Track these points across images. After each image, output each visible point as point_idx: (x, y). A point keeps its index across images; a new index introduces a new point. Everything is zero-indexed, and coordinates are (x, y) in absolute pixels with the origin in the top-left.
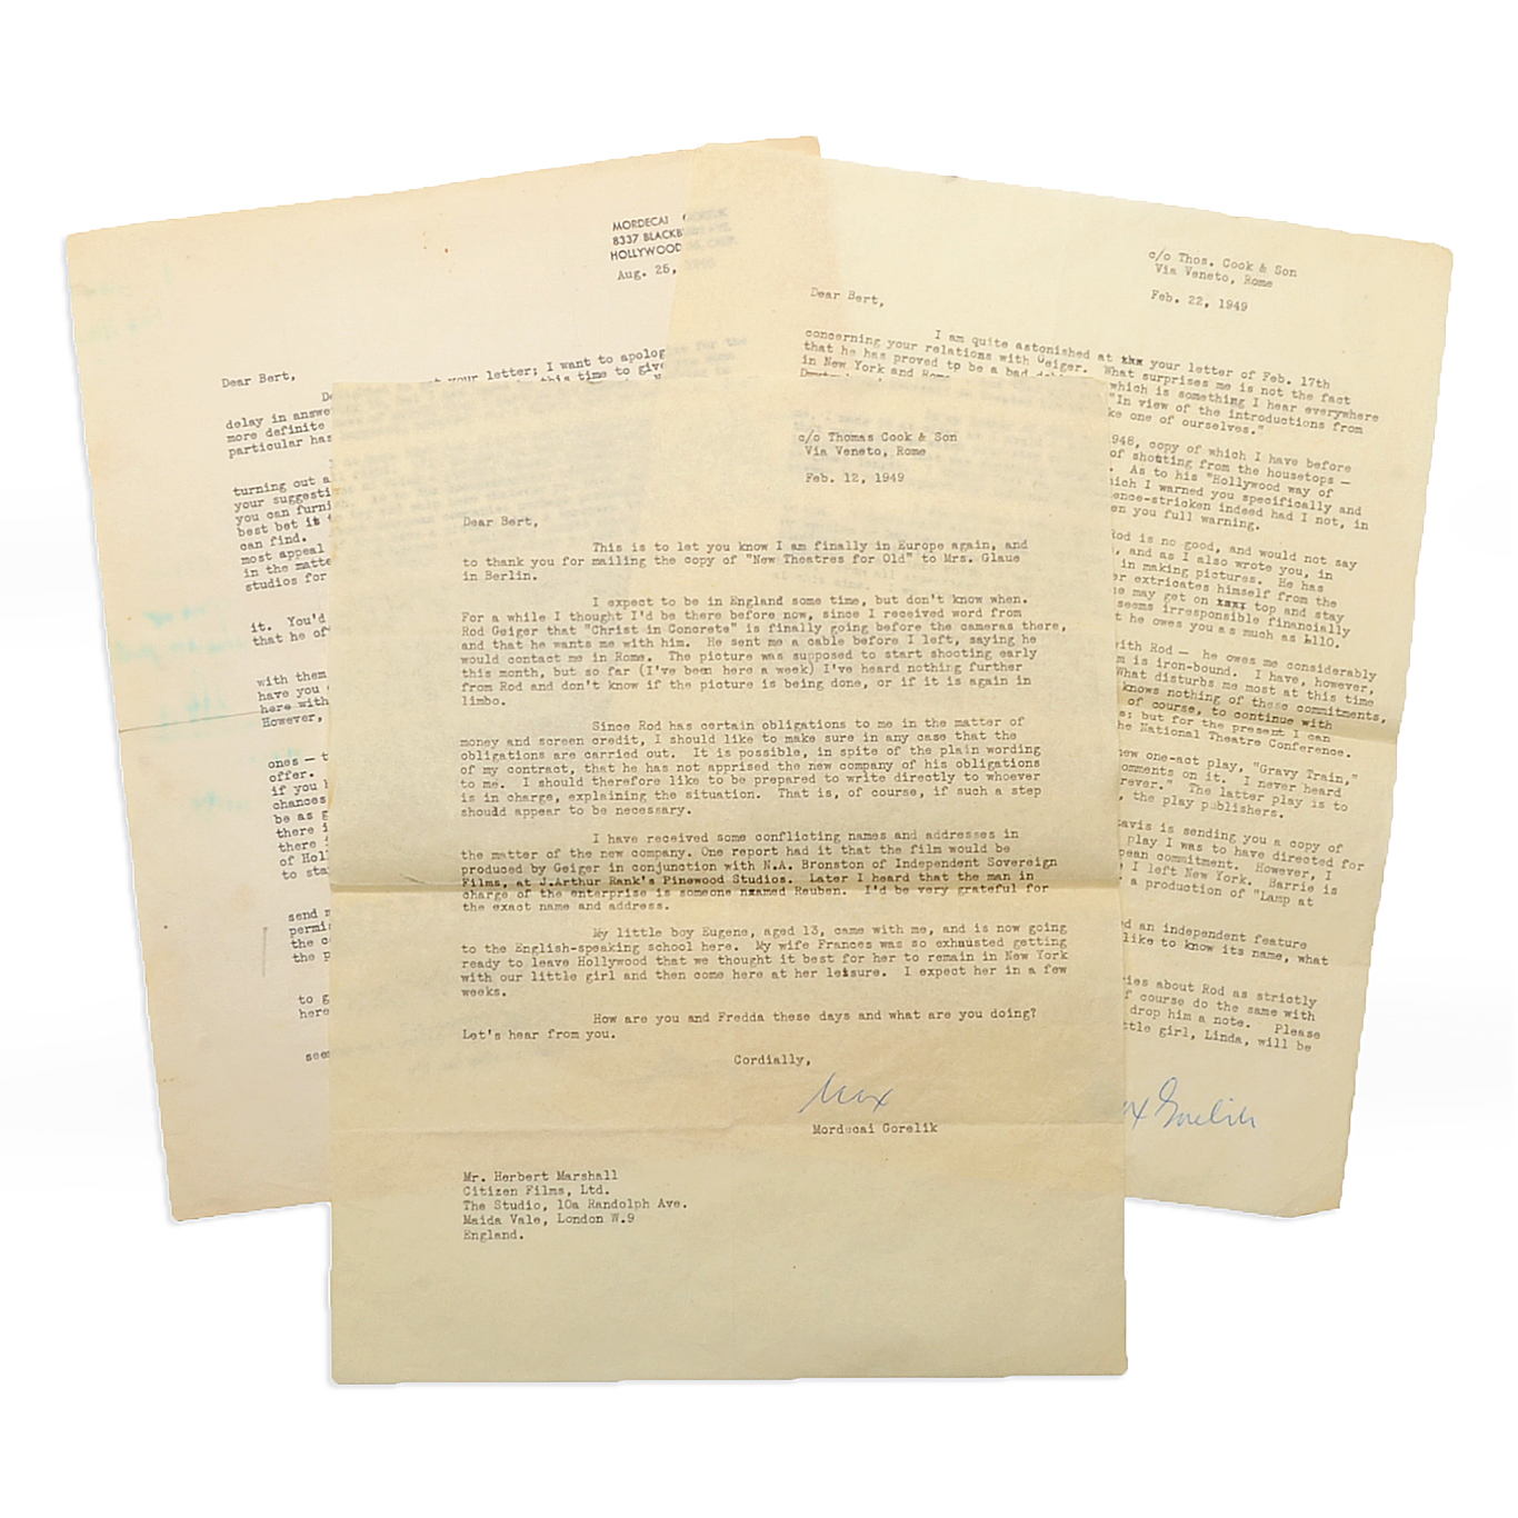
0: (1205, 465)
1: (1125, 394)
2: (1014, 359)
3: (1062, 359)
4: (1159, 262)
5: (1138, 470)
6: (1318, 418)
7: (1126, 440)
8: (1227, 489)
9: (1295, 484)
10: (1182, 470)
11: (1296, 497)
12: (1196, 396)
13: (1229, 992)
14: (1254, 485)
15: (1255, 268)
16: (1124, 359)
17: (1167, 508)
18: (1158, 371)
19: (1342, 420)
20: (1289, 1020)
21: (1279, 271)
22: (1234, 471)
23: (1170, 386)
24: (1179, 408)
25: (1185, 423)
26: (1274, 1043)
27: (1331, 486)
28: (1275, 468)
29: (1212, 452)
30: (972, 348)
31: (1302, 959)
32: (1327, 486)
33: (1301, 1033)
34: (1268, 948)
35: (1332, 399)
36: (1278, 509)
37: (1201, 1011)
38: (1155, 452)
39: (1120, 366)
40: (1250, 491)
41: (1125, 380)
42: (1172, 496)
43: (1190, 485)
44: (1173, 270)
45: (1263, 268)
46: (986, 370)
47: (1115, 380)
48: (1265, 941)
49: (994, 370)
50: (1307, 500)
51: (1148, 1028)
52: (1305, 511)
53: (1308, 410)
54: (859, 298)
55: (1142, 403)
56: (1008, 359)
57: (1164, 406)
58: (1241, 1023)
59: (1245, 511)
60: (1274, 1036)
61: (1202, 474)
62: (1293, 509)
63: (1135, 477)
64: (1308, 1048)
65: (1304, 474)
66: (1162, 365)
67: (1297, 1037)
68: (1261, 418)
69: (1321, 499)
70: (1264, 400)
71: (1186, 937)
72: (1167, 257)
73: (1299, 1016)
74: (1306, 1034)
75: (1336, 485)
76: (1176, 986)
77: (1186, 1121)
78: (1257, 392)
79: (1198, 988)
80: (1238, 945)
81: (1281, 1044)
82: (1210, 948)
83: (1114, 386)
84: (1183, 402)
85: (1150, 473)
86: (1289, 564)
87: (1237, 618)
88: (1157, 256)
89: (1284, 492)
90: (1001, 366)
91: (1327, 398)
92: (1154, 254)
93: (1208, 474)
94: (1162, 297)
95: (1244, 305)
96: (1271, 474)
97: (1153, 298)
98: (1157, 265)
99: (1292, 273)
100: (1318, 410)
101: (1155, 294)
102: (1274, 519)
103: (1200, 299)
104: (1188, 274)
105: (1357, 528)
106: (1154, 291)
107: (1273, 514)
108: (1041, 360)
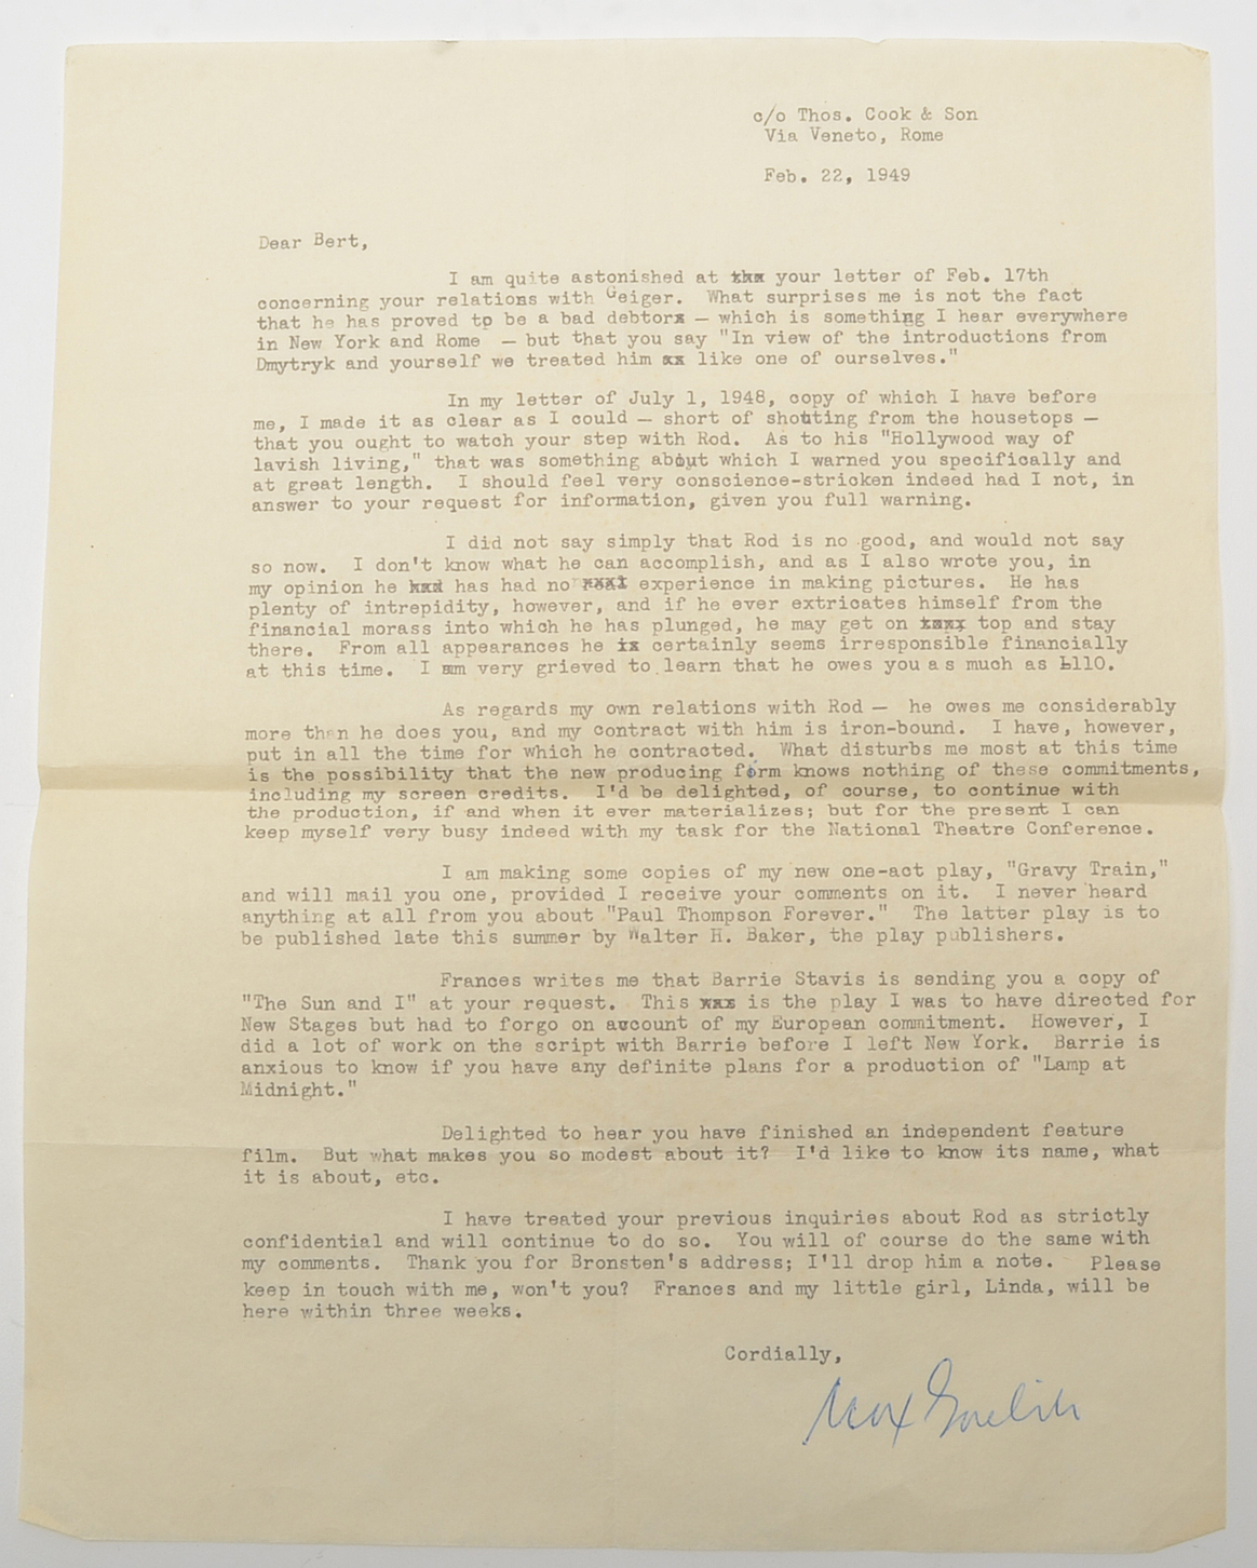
0: (878, 419)
1: (744, 328)
2: (571, 299)
3: (642, 288)
4: (770, 126)
5: (777, 440)
6: (1037, 327)
7: (754, 396)
8: (915, 450)
9: (1016, 429)
10: (844, 430)
11: (1019, 450)
12: (851, 318)
13: (1014, 1217)
14: (954, 439)
15: (916, 114)
16: (735, 276)
17: (826, 490)
18: (789, 287)
19: (1075, 326)
20: (1109, 1248)
21: (951, 115)
22: (922, 423)
23: (809, 308)
24: (827, 339)
25: (839, 359)
26: (1092, 1286)
27: (1070, 427)
28: (983, 409)
29: (885, 398)
30: (506, 291)
31: (1118, 1151)
32: (1063, 428)
33: (1132, 1265)
34: (1065, 1141)
35: (1054, 296)
36: (995, 472)
37: (975, 1252)
38: (800, 408)
39: (730, 288)
40: (950, 450)
41: (741, 308)
42: (833, 471)
43: (857, 451)
44: (792, 136)
45: (926, 114)
46: (532, 320)
47: (726, 309)
48: (1060, 1131)
49: (543, 319)
50: (1037, 452)
51: (897, 1288)
52: (1036, 468)
53: (1021, 317)
54: (330, 242)
55: (770, 338)
56: (563, 300)
57: (804, 338)
58: (1038, 1262)
59: (945, 480)
60: (1090, 1275)
61: (874, 433)
62: (1019, 469)
63: (774, 450)
64: (1145, 1286)
65: (1027, 413)
66: (794, 277)
67: (1127, 1272)
68: (953, 338)
69: (1057, 448)
70: (952, 311)
71: (939, 1140)
72: (781, 117)
73: (1125, 1239)
74: (1138, 1265)
75: (1078, 424)
76: (932, 1218)
77: (974, 1421)
78: (941, 300)
79: (966, 1217)
80: (1020, 1142)
81: (1103, 1286)
82: (977, 1153)
83: (724, 318)
84: (832, 328)
85: (795, 441)
86: (1022, 552)
87: (953, 645)
88: (765, 118)
89: (1000, 444)
90: (554, 312)
91: (1046, 296)
92: (760, 115)
93: (883, 431)
94: (781, 176)
95: (906, 172)
96: (977, 419)
97: (767, 180)
98: (767, 130)
99: (970, 115)
100: (1035, 315)
101: (771, 174)
102: (991, 486)
103: (838, 172)
104: (815, 138)
105: (1118, 484)
106: (767, 170)
107: (988, 479)
108: (611, 294)
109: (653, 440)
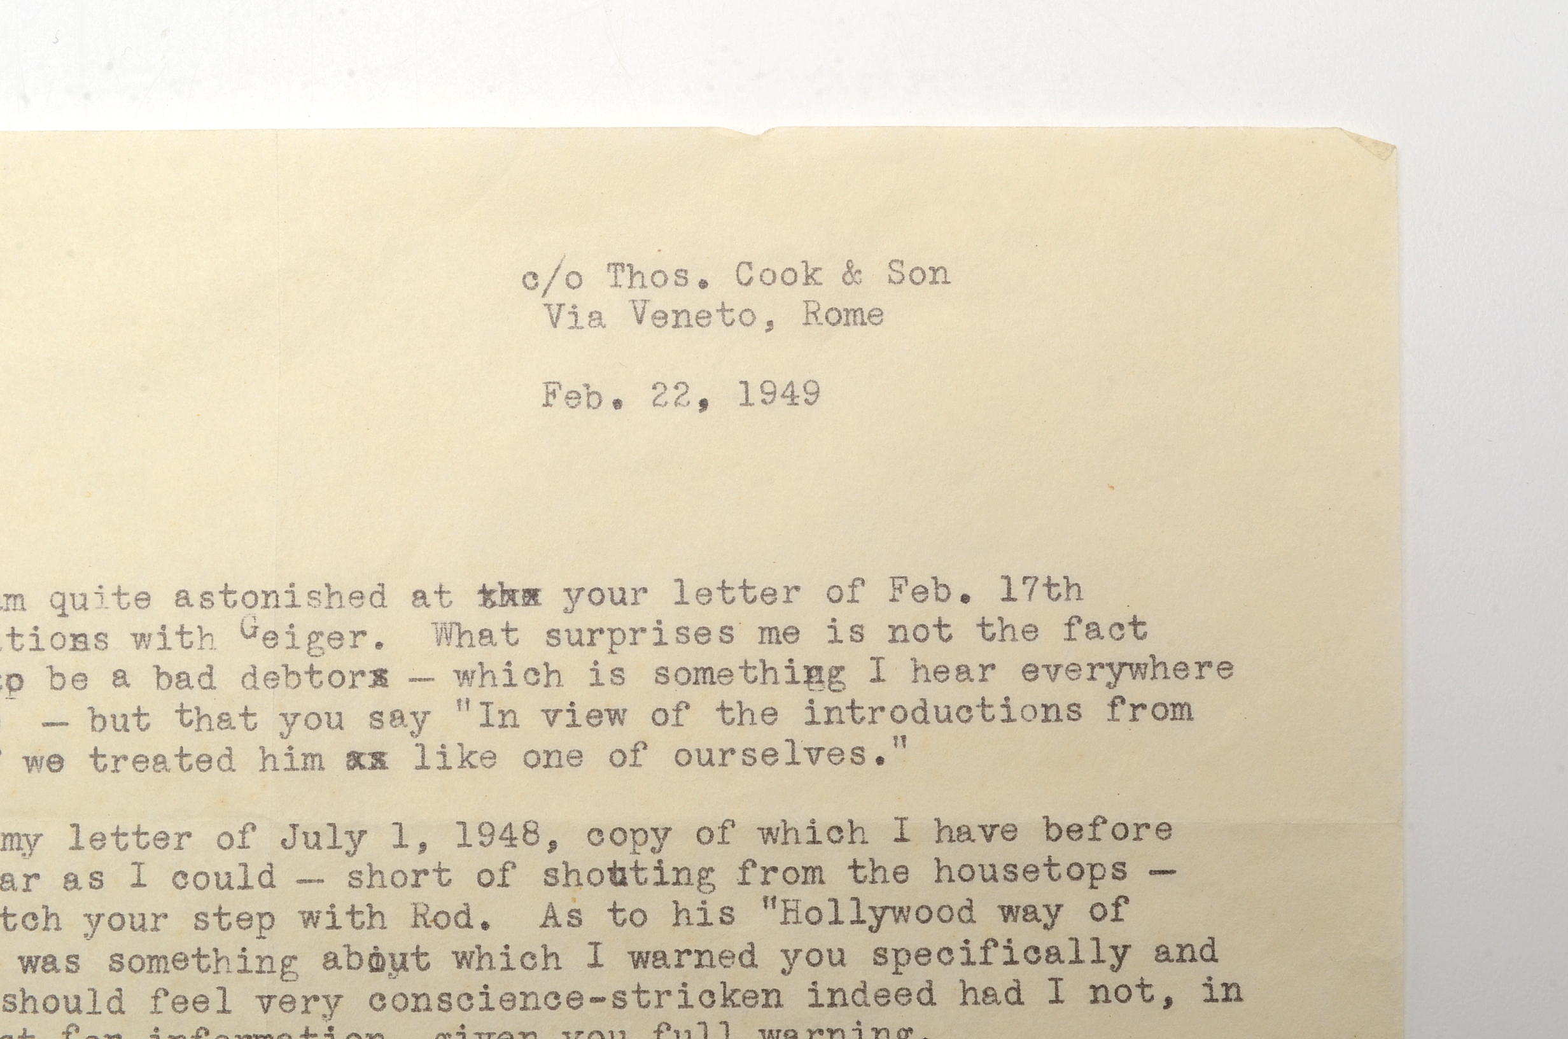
0: (754, 875)
1: (502, 697)
2: (173, 640)
3: (307, 619)
4: (554, 297)
5: (563, 918)
6: (1061, 692)
7: (518, 832)
8: (826, 937)
9: (1019, 893)
10: (689, 897)
11: (1025, 934)
12: (705, 675)
14: (901, 913)
15: (831, 274)
16: (485, 592)
17: (654, 1017)
18: (587, 616)
19: (1132, 689)
21: (898, 274)
22: (839, 882)
23: (626, 656)
24: (660, 717)
25: (683, 758)
27: (1120, 888)
28: (956, 855)
29: (768, 834)
30: (50, 623)
32: (1108, 890)
35: (1094, 630)
36: (978, 977)
38: (606, 855)
39: (475, 617)
40: (893, 934)
41: (495, 656)
42: (669, 978)
43: (716, 939)
44: (596, 317)
45: (851, 274)
46: (101, 681)
47: (468, 659)
49: (120, 678)
50: (1059, 938)
52: (1056, 970)
53: (1030, 672)
55: (551, 716)
56: (157, 641)
57: (616, 716)
59: (883, 997)
61: (747, 901)
62: (1023, 971)
63: (555, 939)
65: (1041, 861)
66: (598, 596)
68: (900, 713)
69: (1097, 929)
70: (898, 659)
72: (574, 281)
75: (1137, 883)
78: (877, 639)
83: (464, 676)
84: (669, 696)
85: (597, 921)
88: (543, 282)
89: (989, 922)
90: (139, 664)
91: (1079, 630)
92: (535, 276)
93: (765, 899)
94: (573, 398)
95: (811, 388)
96: (945, 874)
97: (547, 405)
98: (548, 306)
99: (936, 275)
100: (1057, 667)
101: (554, 394)
102: (971, 1006)
103: (682, 388)
104: (640, 321)
105: (1212, 1000)
106: (547, 384)
107: (965, 992)
108: (249, 632)
109: (326, 920)
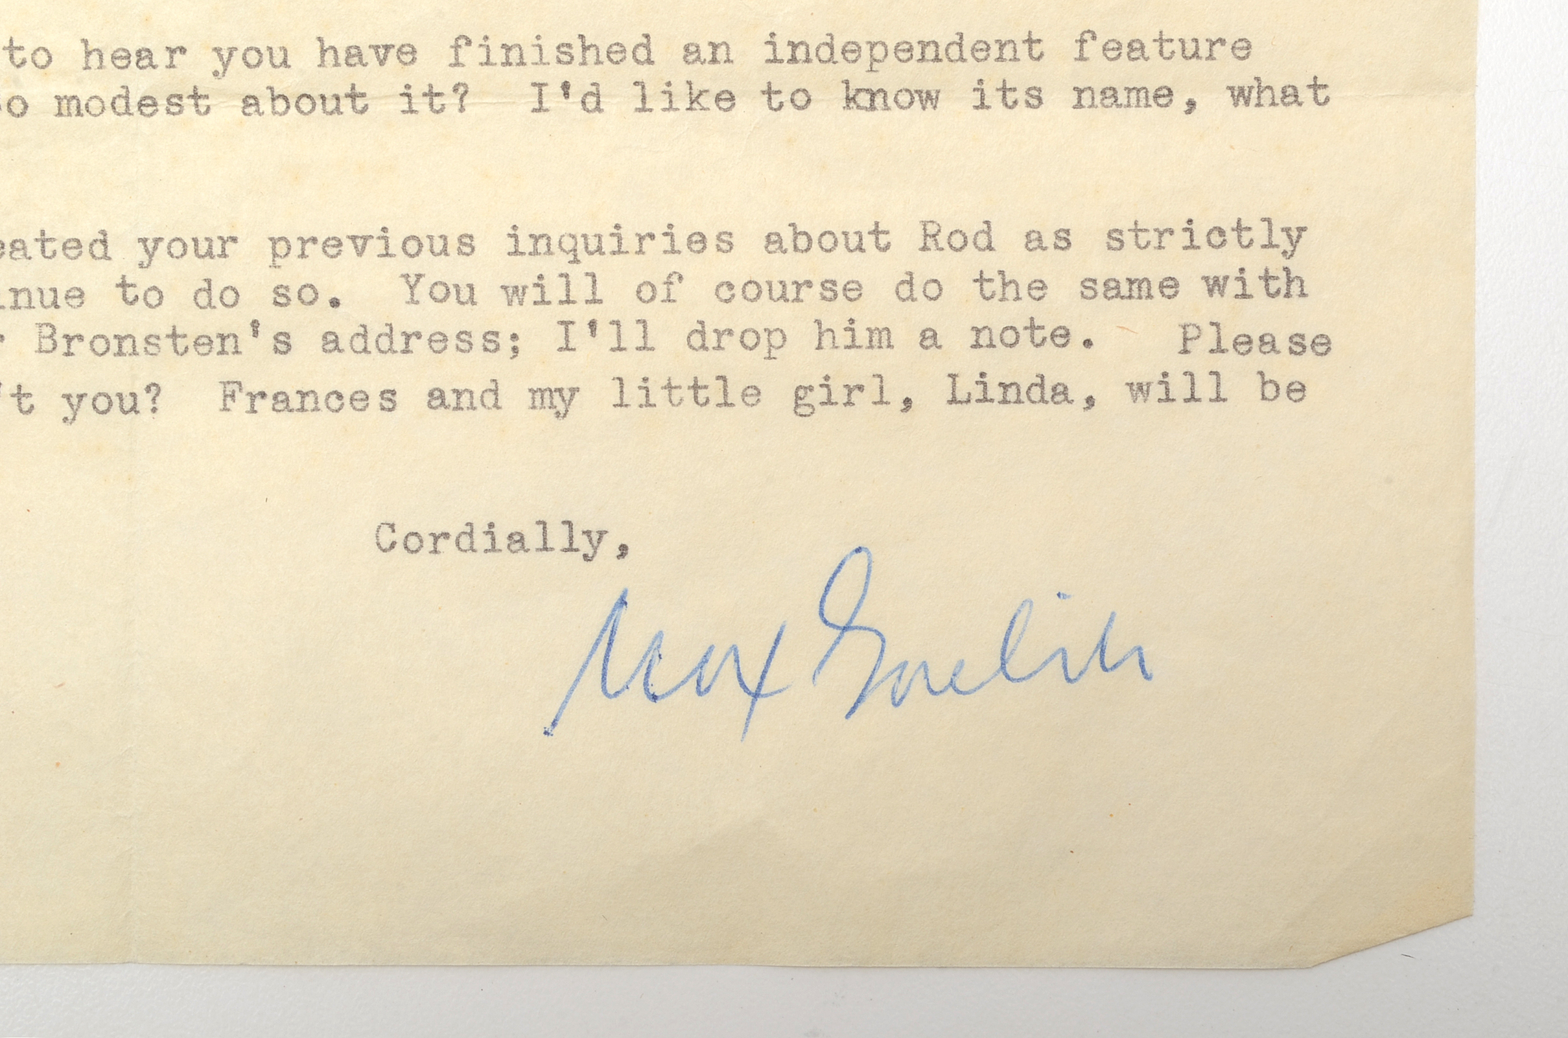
13: (1009, 238)
20: (1221, 307)
26: (1180, 387)
31: (1240, 95)
33: (1268, 343)
34: (1122, 73)
37: (923, 314)
48: (1112, 50)
51: (753, 393)
58: (1062, 336)
60: (1177, 366)
64: (1298, 390)
67: (1257, 360)
71: (844, 69)
73: (1255, 286)
74: (1283, 344)
76: (829, 240)
77: (919, 685)
79: (905, 238)
80: (1021, 74)
81: (1205, 388)
82: (929, 98)
